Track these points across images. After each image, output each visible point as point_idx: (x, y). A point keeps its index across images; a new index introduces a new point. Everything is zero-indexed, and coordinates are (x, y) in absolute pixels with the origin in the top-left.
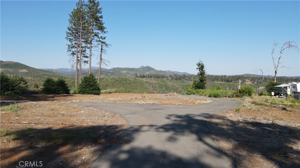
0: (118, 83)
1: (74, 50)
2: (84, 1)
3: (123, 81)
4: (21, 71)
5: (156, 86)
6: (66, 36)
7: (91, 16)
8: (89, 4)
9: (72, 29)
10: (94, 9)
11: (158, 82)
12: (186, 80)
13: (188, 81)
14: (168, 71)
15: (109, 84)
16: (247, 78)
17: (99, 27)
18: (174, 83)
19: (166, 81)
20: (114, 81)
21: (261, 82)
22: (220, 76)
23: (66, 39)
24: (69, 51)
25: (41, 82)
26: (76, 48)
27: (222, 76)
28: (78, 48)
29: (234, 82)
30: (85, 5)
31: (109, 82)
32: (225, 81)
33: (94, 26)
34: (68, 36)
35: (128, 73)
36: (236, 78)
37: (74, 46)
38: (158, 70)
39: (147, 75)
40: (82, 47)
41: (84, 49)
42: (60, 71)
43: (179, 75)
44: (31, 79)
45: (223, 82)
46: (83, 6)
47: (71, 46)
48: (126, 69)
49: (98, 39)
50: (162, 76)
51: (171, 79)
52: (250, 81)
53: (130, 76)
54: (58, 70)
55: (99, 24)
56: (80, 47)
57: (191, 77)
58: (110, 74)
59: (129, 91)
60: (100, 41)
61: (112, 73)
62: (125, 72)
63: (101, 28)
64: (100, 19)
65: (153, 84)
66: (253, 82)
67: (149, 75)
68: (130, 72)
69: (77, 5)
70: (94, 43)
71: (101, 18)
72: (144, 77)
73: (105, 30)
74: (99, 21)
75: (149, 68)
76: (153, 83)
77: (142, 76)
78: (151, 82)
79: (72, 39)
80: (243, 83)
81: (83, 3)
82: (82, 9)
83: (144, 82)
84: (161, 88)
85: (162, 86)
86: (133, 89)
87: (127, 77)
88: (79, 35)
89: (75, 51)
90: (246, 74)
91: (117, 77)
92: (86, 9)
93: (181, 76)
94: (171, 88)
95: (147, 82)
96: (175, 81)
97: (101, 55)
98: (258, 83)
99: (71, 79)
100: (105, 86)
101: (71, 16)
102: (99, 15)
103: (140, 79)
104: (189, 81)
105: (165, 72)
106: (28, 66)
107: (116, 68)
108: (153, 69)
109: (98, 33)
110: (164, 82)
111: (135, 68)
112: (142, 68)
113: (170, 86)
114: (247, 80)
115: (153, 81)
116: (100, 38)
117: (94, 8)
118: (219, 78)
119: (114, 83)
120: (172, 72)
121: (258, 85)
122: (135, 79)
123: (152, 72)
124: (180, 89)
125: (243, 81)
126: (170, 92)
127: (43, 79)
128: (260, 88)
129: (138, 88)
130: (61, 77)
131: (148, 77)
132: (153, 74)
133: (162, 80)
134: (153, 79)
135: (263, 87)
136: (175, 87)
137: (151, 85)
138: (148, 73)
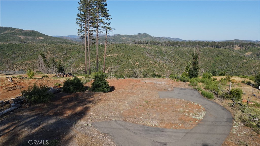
0: (119, 49)
3: (123, 48)
4: (38, 38)
5: (152, 51)
11: (154, 48)
12: (179, 46)
14: (163, 37)
15: (112, 50)
16: (236, 44)
18: (168, 49)
19: (161, 47)
20: (116, 47)
21: (249, 48)
25: (55, 48)
27: (212, 42)
29: (223, 47)
31: (111, 48)
32: (215, 46)
35: (127, 40)
36: (226, 44)
38: (153, 37)
39: (144, 41)
43: (172, 42)
44: (47, 46)
45: (212, 47)
48: (125, 36)
50: (157, 43)
51: (165, 46)
52: (239, 47)
53: (129, 43)
54: (68, 36)
57: (183, 44)
58: (111, 41)
59: (129, 56)
61: (114, 40)
62: (124, 38)
65: (150, 50)
66: (241, 48)
67: (145, 41)
68: (129, 39)
72: (141, 43)
75: (145, 35)
76: (150, 49)
77: (140, 42)
78: (148, 48)
80: (232, 48)
83: (141, 48)
84: (156, 53)
85: (157, 51)
86: (131, 55)
87: (126, 44)
90: (235, 40)
91: (117, 43)
94: (165, 53)
95: (144, 48)
96: (169, 47)
98: (246, 49)
99: (78, 45)
100: (108, 52)
103: (138, 45)
104: (181, 47)
105: (160, 38)
106: (43, 34)
107: (117, 35)
108: (149, 36)
110: (159, 48)
111: (133, 35)
112: (140, 35)
114: (236, 46)
115: (149, 47)
116: (105, 24)
118: (210, 44)
119: (115, 49)
120: (166, 38)
121: (246, 51)
122: (134, 45)
123: (148, 38)
124: (173, 55)
125: (232, 47)
126: (164, 57)
127: (56, 45)
128: (248, 53)
129: (136, 53)
130: (71, 44)
131: (145, 44)
132: (150, 40)
133: (158, 46)
134: (149, 45)
135: (251, 53)
136: (168, 52)
137: (147, 51)
138: (145, 39)
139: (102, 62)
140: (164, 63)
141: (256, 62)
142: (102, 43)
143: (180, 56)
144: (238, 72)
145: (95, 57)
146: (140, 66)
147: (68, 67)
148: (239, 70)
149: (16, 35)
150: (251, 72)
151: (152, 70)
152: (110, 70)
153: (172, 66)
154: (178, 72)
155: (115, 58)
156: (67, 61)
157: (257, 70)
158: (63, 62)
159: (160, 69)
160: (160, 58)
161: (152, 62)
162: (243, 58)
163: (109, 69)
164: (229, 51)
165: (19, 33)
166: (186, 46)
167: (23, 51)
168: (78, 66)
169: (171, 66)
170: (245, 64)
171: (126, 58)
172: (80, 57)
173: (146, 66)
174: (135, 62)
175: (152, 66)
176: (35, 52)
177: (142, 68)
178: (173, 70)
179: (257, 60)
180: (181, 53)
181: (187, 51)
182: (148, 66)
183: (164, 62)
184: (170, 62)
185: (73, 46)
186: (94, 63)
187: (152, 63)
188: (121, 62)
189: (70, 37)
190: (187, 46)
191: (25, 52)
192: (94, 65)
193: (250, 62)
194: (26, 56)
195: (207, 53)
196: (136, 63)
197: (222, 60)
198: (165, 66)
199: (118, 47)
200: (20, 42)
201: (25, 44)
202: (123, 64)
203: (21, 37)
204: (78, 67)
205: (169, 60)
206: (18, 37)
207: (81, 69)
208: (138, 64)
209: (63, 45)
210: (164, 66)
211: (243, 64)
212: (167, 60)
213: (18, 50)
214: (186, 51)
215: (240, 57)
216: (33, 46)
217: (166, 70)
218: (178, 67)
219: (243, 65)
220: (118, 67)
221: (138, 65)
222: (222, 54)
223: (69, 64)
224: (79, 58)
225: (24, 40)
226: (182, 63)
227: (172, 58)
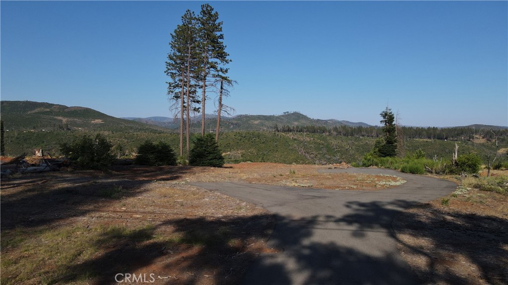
0: (247, 141)
1: (177, 90)
2: (193, 12)
3: (254, 138)
4: (93, 122)
5: (310, 146)
6: (167, 69)
7: (205, 36)
8: (202, 16)
9: (174, 57)
10: (210, 25)
11: (314, 140)
12: (363, 136)
13: (366, 137)
14: (331, 120)
15: (232, 143)
16: (477, 132)
17: (218, 54)
18: (342, 141)
19: (328, 138)
20: (240, 138)
21: (503, 140)
22: (426, 128)
23: (166, 73)
24: (171, 93)
25: (124, 140)
26: (181, 87)
27: (429, 128)
28: (184, 88)
29: (452, 139)
30: (195, 18)
31: (231, 140)
32: (434, 137)
33: (210, 52)
34: (169, 69)
35: (263, 125)
36: (456, 132)
37: (178, 84)
38: (313, 119)
39: (295, 127)
40: (191, 86)
41: (193, 89)
42: (152, 121)
43: (350, 127)
44: (109, 135)
45: (430, 139)
46: (192, 20)
47: (174, 85)
48: (259, 117)
49: (216, 73)
50: (321, 130)
51: (337, 135)
52: (483, 138)
53: (266, 130)
54: (150, 119)
55: (217, 49)
56: (188, 86)
57: (371, 132)
58: (232, 127)
59: (264, 155)
60: (218, 76)
61: (236, 125)
62: (256, 122)
63: (222, 55)
64: (220, 40)
65: (306, 144)
66: (488, 140)
67: (297, 127)
68: (267, 123)
69: (182, 20)
70: (210, 79)
71: (221, 38)
72: (289, 130)
73: (227, 58)
74: (218, 43)
75: (297, 116)
76: (305, 142)
77: (287, 129)
78: (302, 139)
79: (175, 74)
80: (469, 140)
81: (192, 15)
82: (190, 26)
83: (290, 139)
84: (318, 149)
85: (321, 146)
86: (270, 152)
87: (261, 132)
88: (187, 67)
89: (180, 92)
90: (475, 125)
91: (243, 131)
92: (198, 25)
93: (355, 128)
94: (336, 150)
95: (295, 139)
96: (343, 137)
97: (221, 99)
98: (498, 141)
100: (225, 147)
101: (173, 37)
102: (218, 34)
103: (283, 134)
104: (368, 138)
105: (326, 122)
106: (103, 114)
107: (242, 115)
108: (305, 117)
109: (217, 62)
110: (324, 139)
111: (273, 116)
112: (286, 116)
113: (335, 147)
114: (477, 136)
115: (305, 137)
116: (219, 71)
117: (210, 23)
118: (424, 132)
119: (239, 141)
120: (339, 122)
122: (275, 134)
123: (303, 121)
124: (352, 152)
125: (470, 138)
126: (335, 156)
127: (126, 134)
128: (502, 151)
129: (279, 150)
130: (155, 132)
131: (297, 131)
132: (305, 126)
133: (321, 137)
134: (305, 134)
136: (343, 148)
137: (302, 144)
138: (296, 123)
142: (213, 131)
149: (54, 115)
155: (239, 158)
160: (327, 158)
164: (464, 145)
165: (59, 112)
171: (260, 157)
180: (368, 150)
185: (157, 135)
189: (153, 120)
199: (245, 137)
200: (60, 128)
201: (69, 131)
203: (63, 119)
206: (57, 119)
209: (139, 133)
213: (55, 142)
222: (451, 152)
225: (67, 125)
227: (350, 159)
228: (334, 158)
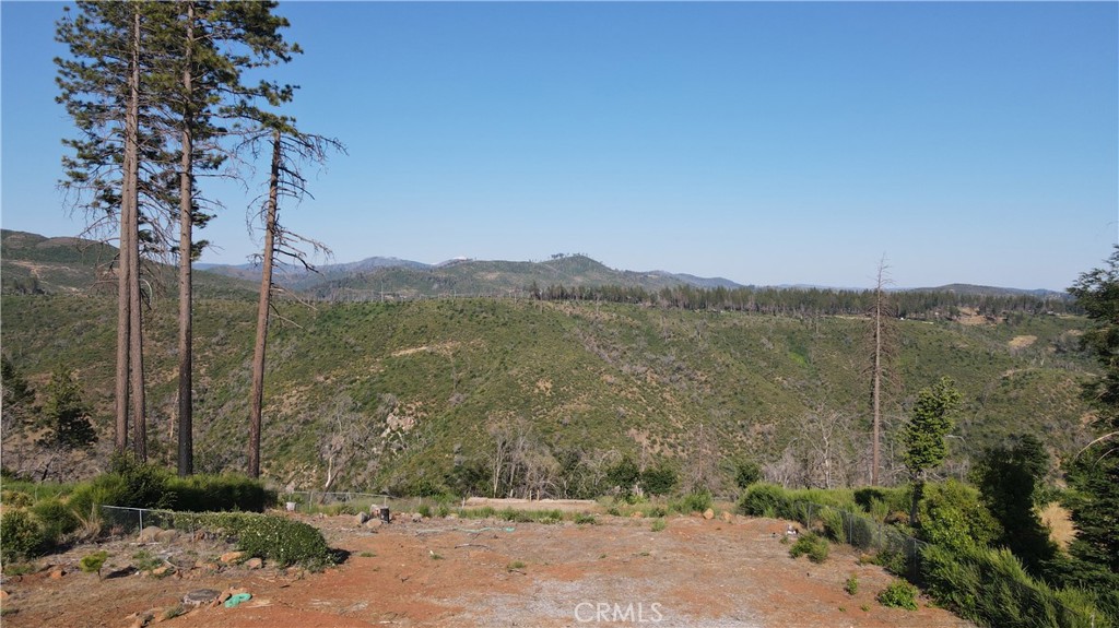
0: (466, 320)
3: (484, 314)
5: (611, 331)
11: (619, 317)
12: (726, 309)
13: (734, 313)
14: (656, 273)
15: (431, 325)
16: (965, 300)
18: (681, 321)
19: (650, 314)
20: (450, 313)
21: (1019, 319)
22: (860, 292)
27: (866, 292)
29: (914, 316)
31: (430, 318)
35: (506, 282)
36: (923, 301)
38: (616, 270)
39: (577, 288)
43: (698, 290)
45: (870, 316)
48: (497, 266)
50: (633, 295)
51: (669, 306)
52: (979, 313)
53: (512, 294)
57: (745, 300)
58: (436, 286)
59: (507, 352)
61: (446, 281)
62: (492, 276)
65: (600, 326)
66: (989, 319)
67: (582, 288)
68: (514, 278)
72: (563, 296)
75: (582, 263)
76: (600, 323)
77: (558, 293)
78: (592, 317)
80: (950, 320)
83: (565, 315)
84: (628, 337)
85: (636, 332)
86: (519, 346)
87: (498, 300)
90: (956, 286)
91: (459, 297)
93: (708, 292)
94: (667, 340)
95: (576, 317)
96: (684, 312)
98: (1010, 321)
99: (285, 305)
100: (416, 333)
103: (549, 304)
104: (738, 313)
105: (644, 276)
107: (458, 261)
108: (598, 266)
110: (642, 316)
111: (529, 263)
112: (558, 262)
113: (665, 334)
114: (966, 310)
115: (600, 313)
118: (856, 300)
119: (447, 321)
120: (671, 277)
121: (1010, 329)
122: (530, 304)
123: (595, 275)
124: (703, 345)
125: (952, 314)
126: (665, 355)
128: (1018, 342)
129: (539, 341)
131: (581, 298)
132: (600, 286)
133: (634, 311)
134: (599, 303)
135: (1031, 339)
136: (683, 336)
137: (591, 328)
138: (579, 279)
139: (385, 378)
140: (665, 384)
141: (1058, 379)
142: (394, 295)
143: (733, 351)
144: (988, 420)
145: (356, 355)
146: (559, 397)
147: (230, 403)
148: (992, 413)
149: (11, 258)
150: (1046, 424)
151: (613, 415)
152: (419, 415)
153: (699, 395)
154: (728, 423)
155: (447, 361)
156: (226, 376)
157: (1067, 411)
158: (208, 379)
159: (650, 409)
160: (647, 360)
161: (609, 378)
162: (1004, 361)
163: (416, 409)
164: (940, 329)
165: (23, 249)
166: (758, 308)
167: (27, 330)
168: (276, 397)
169: (695, 394)
170: (1015, 388)
171: (495, 358)
172: (284, 355)
173: (584, 397)
174: (537, 381)
175: (611, 398)
176: (79, 334)
177: (566, 407)
178: (706, 413)
179: (1061, 371)
180: (737, 340)
181: (762, 330)
182: (596, 397)
183: (667, 380)
184: (690, 379)
186: (351, 383)
187: (611, 384)
188: (474, 376)
190: (764, 308)
191: (33, 336)
192: (350, 392)
193: (1036, 377)
194: (38, 350)
195: (850, 338)
196: (540, 384)
197: (912, 369)
198: (668, 397)
199: (462, 311)
200: (17, 288)
201: (40, 296)
202: (482, 387)
203: (32, 267)
204: (274, 403)
205: (688, 368)
206: (16, 266)
207: (290, 413)
208: (549, 385)
209: (212, 302)
210: (665, 395)
211: (1006, 387)
212: (679, 369)
214: (759, 330)
215: (991, 358)
216: (75, 306)
217: (675, 415)
218: (726, 399)
219: (1006, 392)
220: (458, 399)
221: (548, 394)
222: (913, 345)
223: (236, 390)
224: (281, 358)
225: (36, 280)
226: (742, 383)
227: (699, 362)
228: (663, 359)
